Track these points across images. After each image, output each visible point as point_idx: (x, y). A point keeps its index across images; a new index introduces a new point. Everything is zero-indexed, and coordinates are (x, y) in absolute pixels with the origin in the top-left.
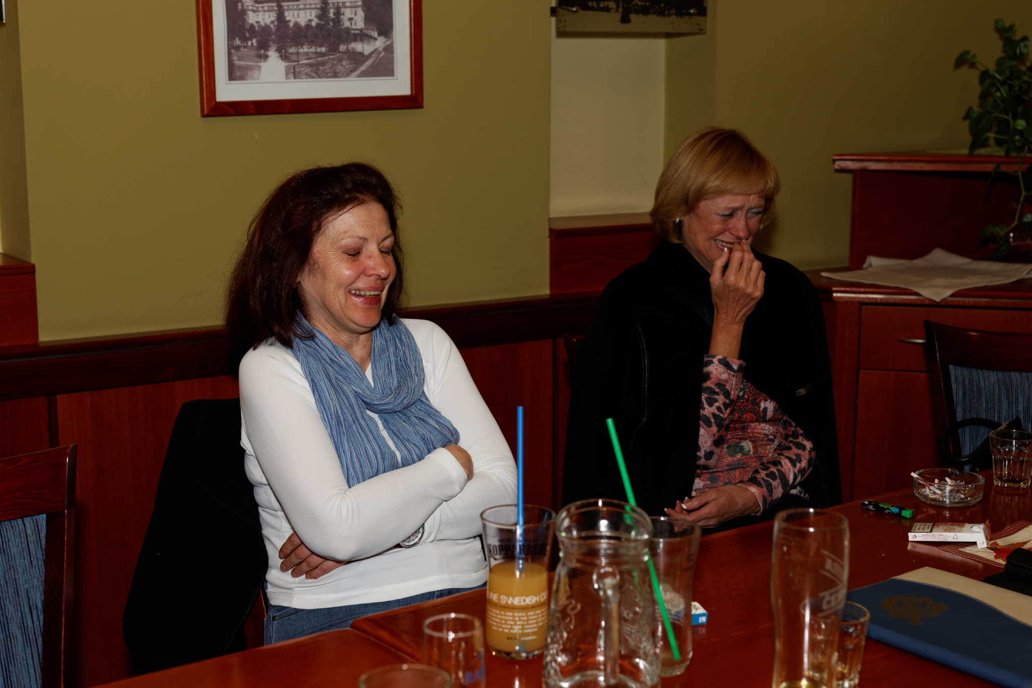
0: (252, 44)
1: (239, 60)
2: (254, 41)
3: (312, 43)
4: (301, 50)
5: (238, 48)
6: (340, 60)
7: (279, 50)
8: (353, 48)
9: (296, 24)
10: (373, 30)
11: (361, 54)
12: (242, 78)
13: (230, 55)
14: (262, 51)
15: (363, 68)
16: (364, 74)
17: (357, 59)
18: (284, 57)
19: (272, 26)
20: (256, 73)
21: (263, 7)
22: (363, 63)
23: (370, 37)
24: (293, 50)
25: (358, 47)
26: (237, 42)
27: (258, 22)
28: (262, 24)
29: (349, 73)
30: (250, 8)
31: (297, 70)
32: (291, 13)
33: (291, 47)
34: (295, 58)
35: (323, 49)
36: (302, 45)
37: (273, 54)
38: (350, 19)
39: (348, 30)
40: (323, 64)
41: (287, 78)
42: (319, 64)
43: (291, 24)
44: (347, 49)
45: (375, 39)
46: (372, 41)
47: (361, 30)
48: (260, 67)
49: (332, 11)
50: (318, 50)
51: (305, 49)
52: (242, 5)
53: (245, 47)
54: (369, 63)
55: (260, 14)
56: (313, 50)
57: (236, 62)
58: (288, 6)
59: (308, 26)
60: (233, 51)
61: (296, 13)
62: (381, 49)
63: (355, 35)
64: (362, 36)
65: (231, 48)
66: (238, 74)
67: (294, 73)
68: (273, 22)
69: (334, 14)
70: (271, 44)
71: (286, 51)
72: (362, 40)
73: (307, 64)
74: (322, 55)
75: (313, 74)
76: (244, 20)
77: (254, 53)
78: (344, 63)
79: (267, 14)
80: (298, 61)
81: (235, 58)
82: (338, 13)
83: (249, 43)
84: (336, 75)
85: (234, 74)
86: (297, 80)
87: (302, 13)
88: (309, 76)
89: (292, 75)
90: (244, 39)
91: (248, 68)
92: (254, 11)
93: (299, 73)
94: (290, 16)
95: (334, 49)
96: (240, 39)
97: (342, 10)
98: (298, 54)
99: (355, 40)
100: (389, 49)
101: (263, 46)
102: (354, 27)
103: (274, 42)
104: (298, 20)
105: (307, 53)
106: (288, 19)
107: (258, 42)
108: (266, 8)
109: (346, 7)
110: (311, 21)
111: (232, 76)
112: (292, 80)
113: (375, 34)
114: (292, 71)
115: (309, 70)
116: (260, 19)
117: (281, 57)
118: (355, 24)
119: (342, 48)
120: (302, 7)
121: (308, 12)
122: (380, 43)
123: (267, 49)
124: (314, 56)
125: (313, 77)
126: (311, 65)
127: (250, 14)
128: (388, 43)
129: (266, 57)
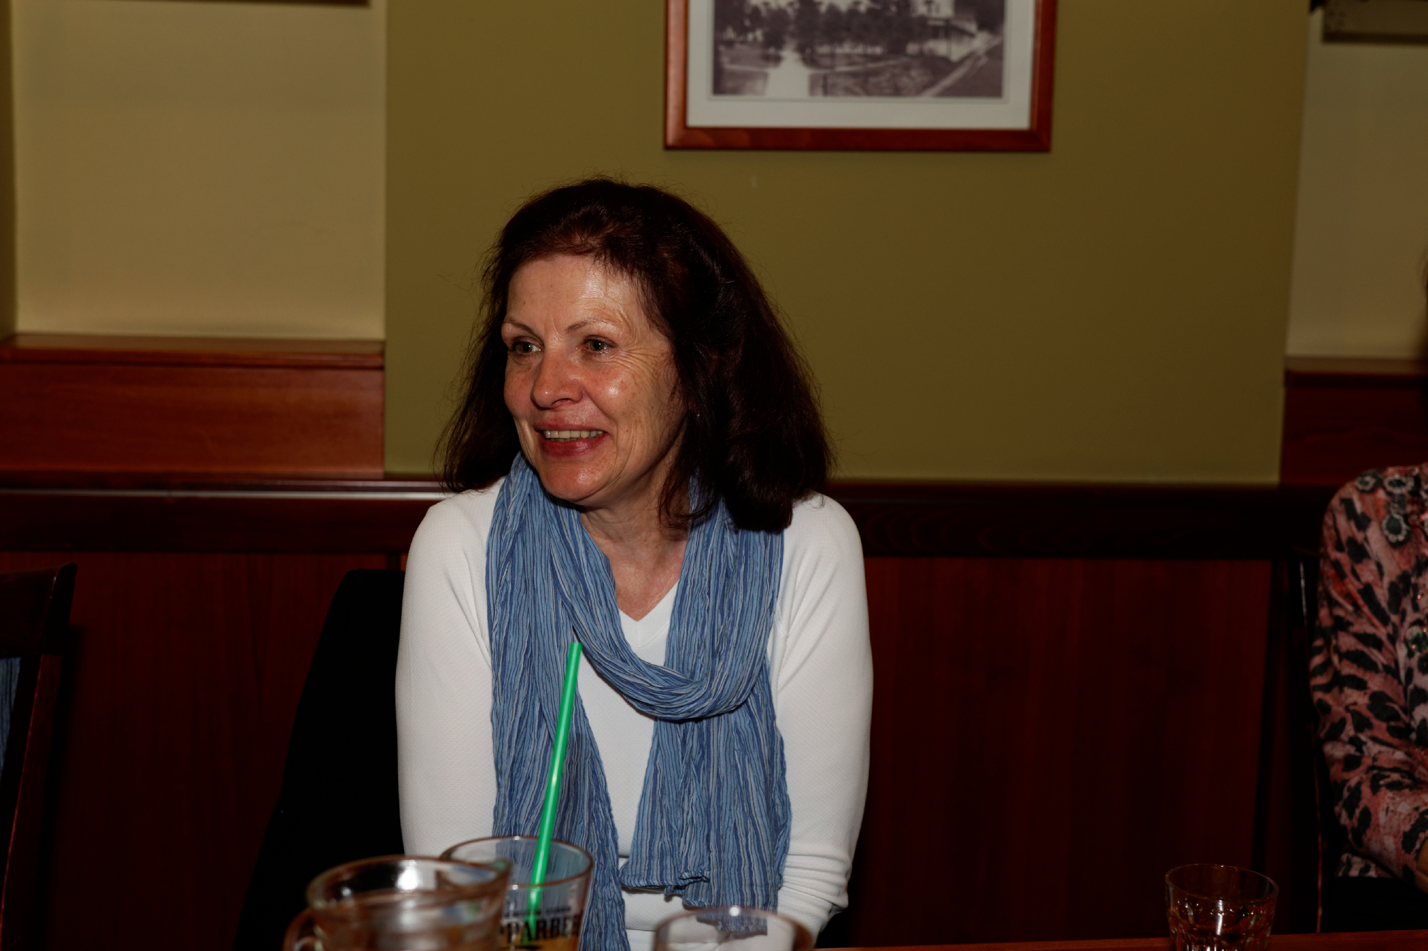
0: (755, 39)
1: (733, 63)
2: (759, 33)
3: (858, 39)
4: (839, 51)
5: (730, 44)
6: (907, 68)
7: (801, 49)
8: (931, 50)
9: (832, 8)
10: (968, 20)
11: (945, 60)
12: (735, 91)
13: (717, 55)
14: (772, 51)
15: (947, 82)
16: (948, 92)
17: (937, 68)
18: (810, 60)
19: (790, 11)
20: (759, 84)
22: (948, 73)
23: (962, 33)
24: (824, 49)
25: (940, 47)
26: (730, 34)
27: (765, 4)
28: (773, 6)
29: (920, 90)
31: (830, 81)
33: (821, 44)
34: (827, 62)
35: (878, 50)
36: (840, 41)
37: (790, 56)
38: (929, 3)
39: (923, 20)
40: (876, 73)
41: (812, 94)
42: (868, 74)
43: (823, 9)
44: (921, 51)
45: (972, 36)
46: (966, 39)
47: (947, 21)
48: (766, 75)
50: (870, 50)
51: (846, 48)
53: (743, 42)
54: (958, 74)
56: (860, 50)
57: (728, 66)
59: (853, 12)
60: (722, 48)
62: (981, 52)
63: (936, 29)
64: (948, 30)
65: (719, 44)
66: (730, 84)
67: (824, 86)
70: (787, 38)
71: (813, 52)
72: (947, 37)
73: (847, 73)
74: (875, 58)
75: (857, 89)
77: (759, 52)
78: (914, 73)
80: (832, 67)
81: (725, 59)
83: (751, 37)
84: (897, 92)
85: (721, 84)
86: (829, 98)
88: (849, 92)
89: (819, 90)
90: (742, 30)
91: (747, 76)
93: (834, 86)
95: (896, 49)
96: (735, 29)
98: (832, 56)
99: (935, 37)
100: (996, 54)
101: (774, 41)
102: (934, 14)
103: (793, 35)
104: (835, 1)
105: (848, 56)
107: (766, 35)
110: (858, 3)
112: (820, 97)
113: (972, 27)
114: (821, 82)
115: (850, 82)
117: (804, 59)
118: (938, 10)
119: (912, 48)
122: (981, 42)
123: (779, 47)
124: (862, 60)
125: (854, 94)
126: (853, 75)
128: (996, 42)
129: (777, 60)
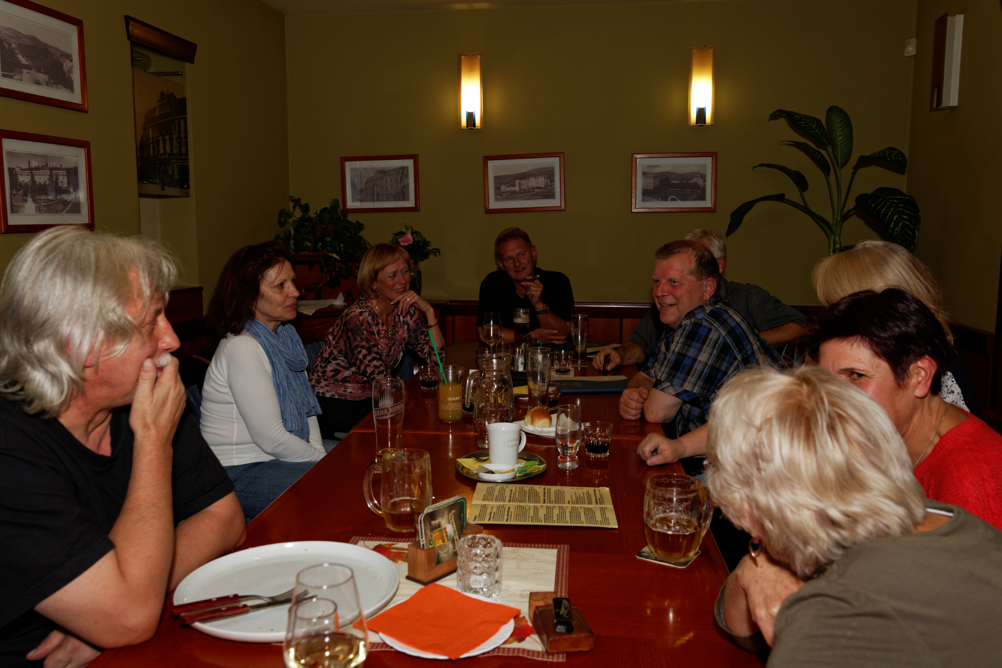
0: (21, 193)
1: (15, 202)
2: (22, 191)
3: (46, 193)
4: (41, 198)
5: (14, 195)
6: (58, 204)
7: (32, 197)
8: (63, 198)
9: (40, 182)
10: (71, 188)
11: (67, 201)
12: (17, 212)
13: (12, 198)
14: (25, 198)
15: (67, 208)
16: (69, 212)
17: (65, 204)
18: (35, 201)
19: (29, 183)
20: (23, 209)
21: (24, 173)
22: (68, 205)
23: (70, 192)
24: (38, 197)
25: (65, 197)
26: (15, 192)
27: (23, 181)
28: (25, 182)
29: (62, 211)
30: (19, 173)
31: (40, 208)
32: (37, 176)
33: (37, 195)
34: (39, 201)
36: (42, 195)
37: (29, 199)
38: (62, 182)
39: (61, 187)
40: (51, 205)
41: (36, 213)
43: (38, 183)
44: (61, 198)
45: (72, 193)
47: (66, 188)
48: (24, 206)
49: (54, 177)
50: (49, 198)
51: (43, 197)
52: (16, 171)
53: (18, 195)
54: (70, 206)
55: (24, 176)
58: (36, 173)
59: (45, 184)
60: (12, 196)
61: (39, 176)
62: (74, 198)
63: (64, 190)
64: (67, 191)
66: (16, 209)
67: (39, 210)
68: (29, 181)
69: (55, 179)
70: (29, 193)
71: (35, 198)
72: (66, 194)
73: (44, 205)
75: (47, 211)
76: (17, 180)
77: (22, 198)
78: (60, 206)
79: (27, 177)
80: (40, 203)
81: (13, 201)
82: (57, 179)
83: (20, 192)
84: (57, 212)
85: (14, 209)
86: (41, 214)
87: (42, 177)
88: (46, 212)
89: (38, 211)
90: (18, 190)
91: (19, 207)
92: (21, 175)
93: (42, 210)
94: (37, 178)
96: (16, 190)
97: (59, 176)
98: (40, 199)
99: (64, 193)
100: (78, 199)
101: (25, 194)
102: (63, 186)
104: (40, 181)
105: (44, 199)
106: (36, 180)
108: (26, 174)
109: (60, 175)
110: (46, 181)
111: (12, 212)
112: (39, 214)
113: (72, 190)
115: (45, 209)
116: (24, 180)
117: (33, 201)
118: (64, 184)
119: (59, 197)
120: (41, 174)
121: (44, 176)
122: (74, 195)
123: (27, 197)
124: (47, 201)
125: (47, 213)
126: (46, 206)
127: (19, 176)
128: (78, 195)
129: (27, 201)
